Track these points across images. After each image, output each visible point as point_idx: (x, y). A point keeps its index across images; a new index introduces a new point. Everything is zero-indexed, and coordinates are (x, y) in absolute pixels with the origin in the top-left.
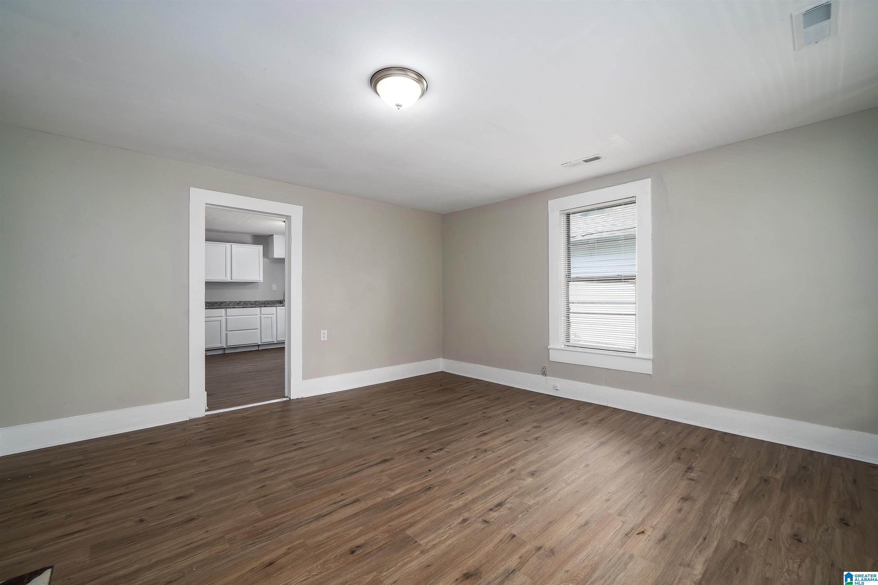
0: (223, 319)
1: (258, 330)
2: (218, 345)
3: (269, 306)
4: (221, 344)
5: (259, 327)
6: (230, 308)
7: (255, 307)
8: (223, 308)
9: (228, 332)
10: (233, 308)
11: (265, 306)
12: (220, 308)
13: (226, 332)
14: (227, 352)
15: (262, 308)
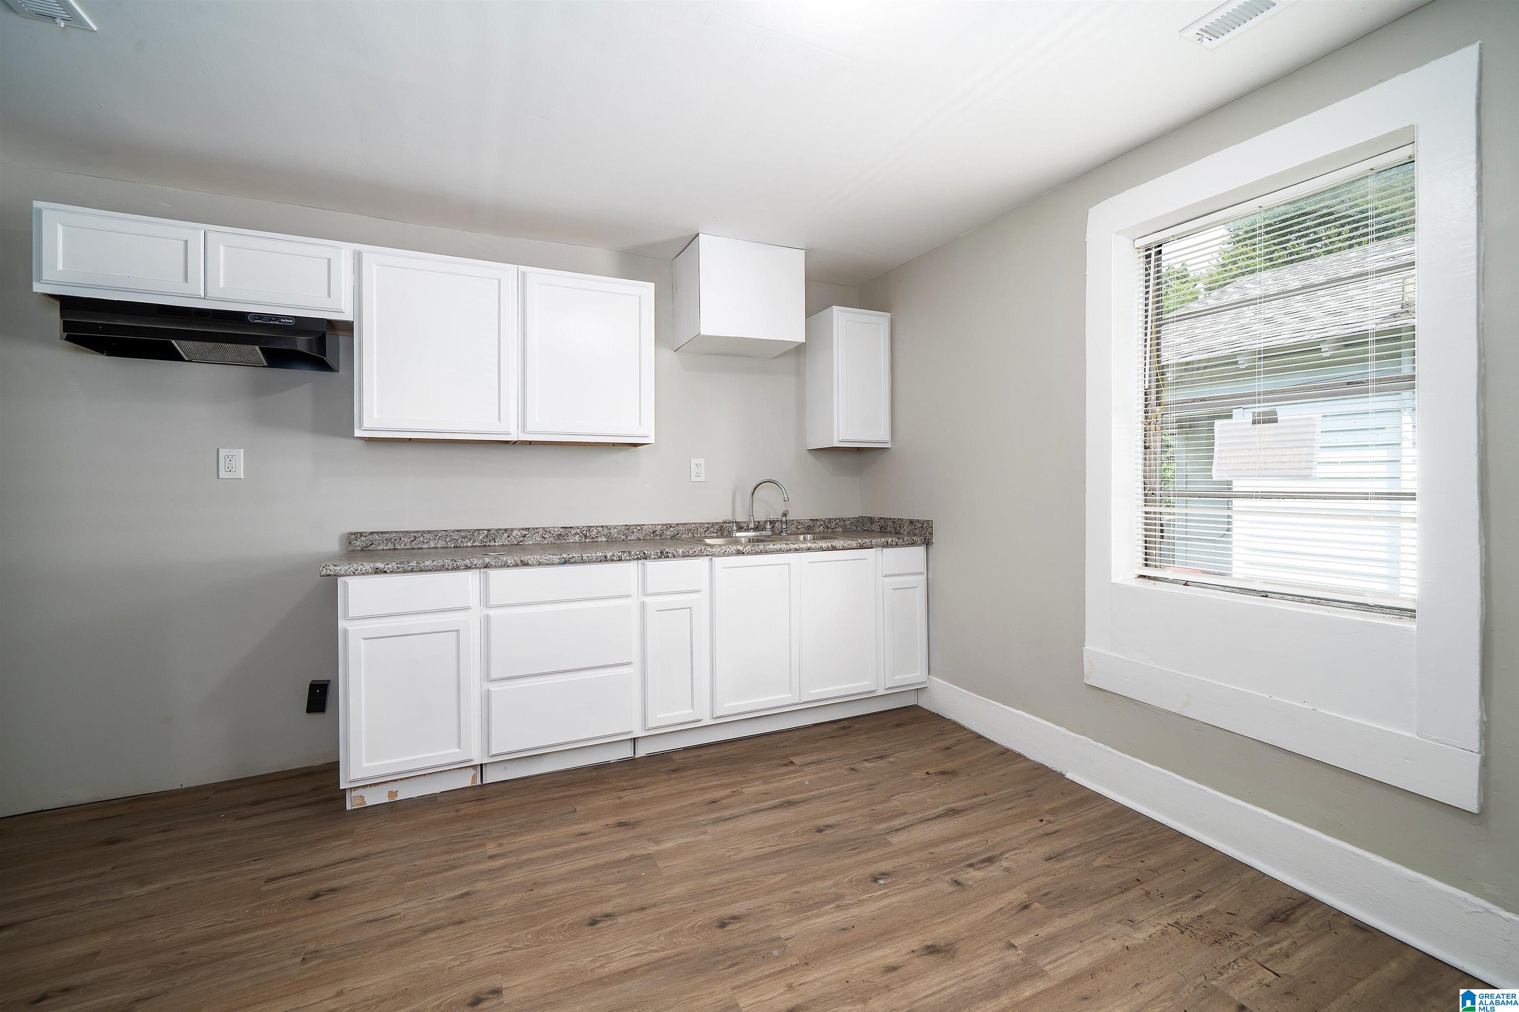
0: (471, 622)
1: (632, 671)
2: (449, 754)
3: (681, 551)
4: (459, 747)
5: (635, 658)
6: (506, 565)
7: (620, 560)
8: (467, 568)
9: (494, 688)
10: (516, 565)
11: (663, 555)
12: (456, 569)
13: (487, 686)
14: (491, 776)
15: (649, 564)
